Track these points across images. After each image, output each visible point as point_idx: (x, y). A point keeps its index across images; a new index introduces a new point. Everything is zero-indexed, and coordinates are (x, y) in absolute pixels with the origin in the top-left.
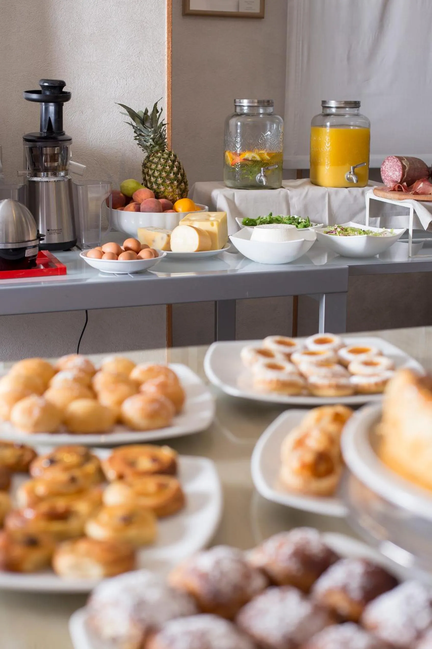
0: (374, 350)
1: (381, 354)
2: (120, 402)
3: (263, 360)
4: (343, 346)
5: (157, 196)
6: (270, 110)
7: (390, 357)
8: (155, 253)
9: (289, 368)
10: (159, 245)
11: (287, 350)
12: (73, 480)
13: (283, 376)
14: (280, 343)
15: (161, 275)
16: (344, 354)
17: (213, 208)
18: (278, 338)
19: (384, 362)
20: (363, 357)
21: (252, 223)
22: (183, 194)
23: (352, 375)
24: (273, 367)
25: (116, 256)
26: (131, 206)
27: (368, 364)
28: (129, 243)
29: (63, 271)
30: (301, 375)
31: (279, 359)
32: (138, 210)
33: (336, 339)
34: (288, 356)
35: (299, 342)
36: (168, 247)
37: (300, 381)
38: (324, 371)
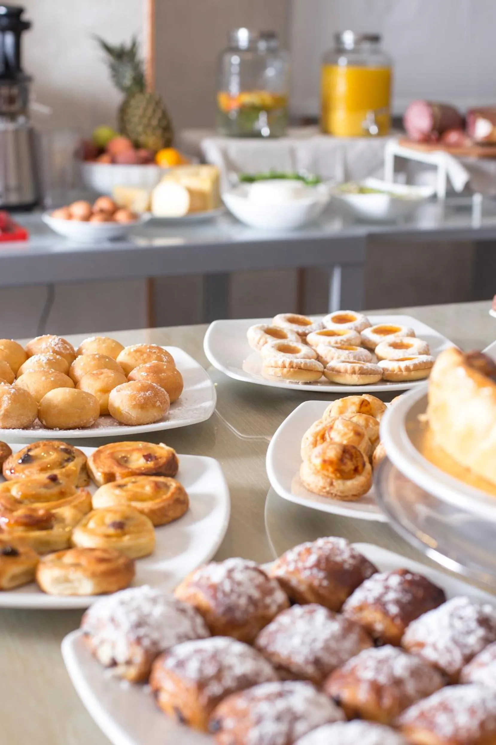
0: (405, 330)
1: (412, 335)
2: (106, 391)
3: (273, 341)
4: (368, 325)
5: (137, 146)
6: (273, 43)
7: (422, 338)
8: (134, 216)
9: (304, 350)
10: (139, 206)
11: (301, 329)
12: (54, 479)
13: (297, 359)
14: (291, 321)
15: (141, 243)
16: (368, 334)
17: (203, 160)
18: (289, 315)
19: (417, 344)
20: (391, 338)
21: (250, 180)
22: (168, 144)
23: (379, 359)
24: (285, 349)
25: (87, 218)
26: (105, 158)
27: (396, 346)
28: (103, 204)
29: (22, 237)
30: (318, 358)
31: (292, 340)
32: (113, 161)
33: (359, 317)
34: (303, 337)
35: (315, 321)
36: (149, 209)
37: (319, 366)
38: (344, 354)
